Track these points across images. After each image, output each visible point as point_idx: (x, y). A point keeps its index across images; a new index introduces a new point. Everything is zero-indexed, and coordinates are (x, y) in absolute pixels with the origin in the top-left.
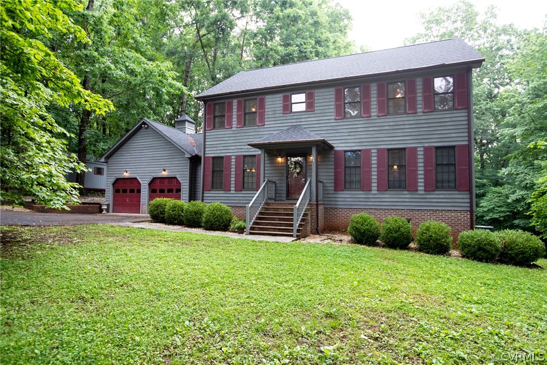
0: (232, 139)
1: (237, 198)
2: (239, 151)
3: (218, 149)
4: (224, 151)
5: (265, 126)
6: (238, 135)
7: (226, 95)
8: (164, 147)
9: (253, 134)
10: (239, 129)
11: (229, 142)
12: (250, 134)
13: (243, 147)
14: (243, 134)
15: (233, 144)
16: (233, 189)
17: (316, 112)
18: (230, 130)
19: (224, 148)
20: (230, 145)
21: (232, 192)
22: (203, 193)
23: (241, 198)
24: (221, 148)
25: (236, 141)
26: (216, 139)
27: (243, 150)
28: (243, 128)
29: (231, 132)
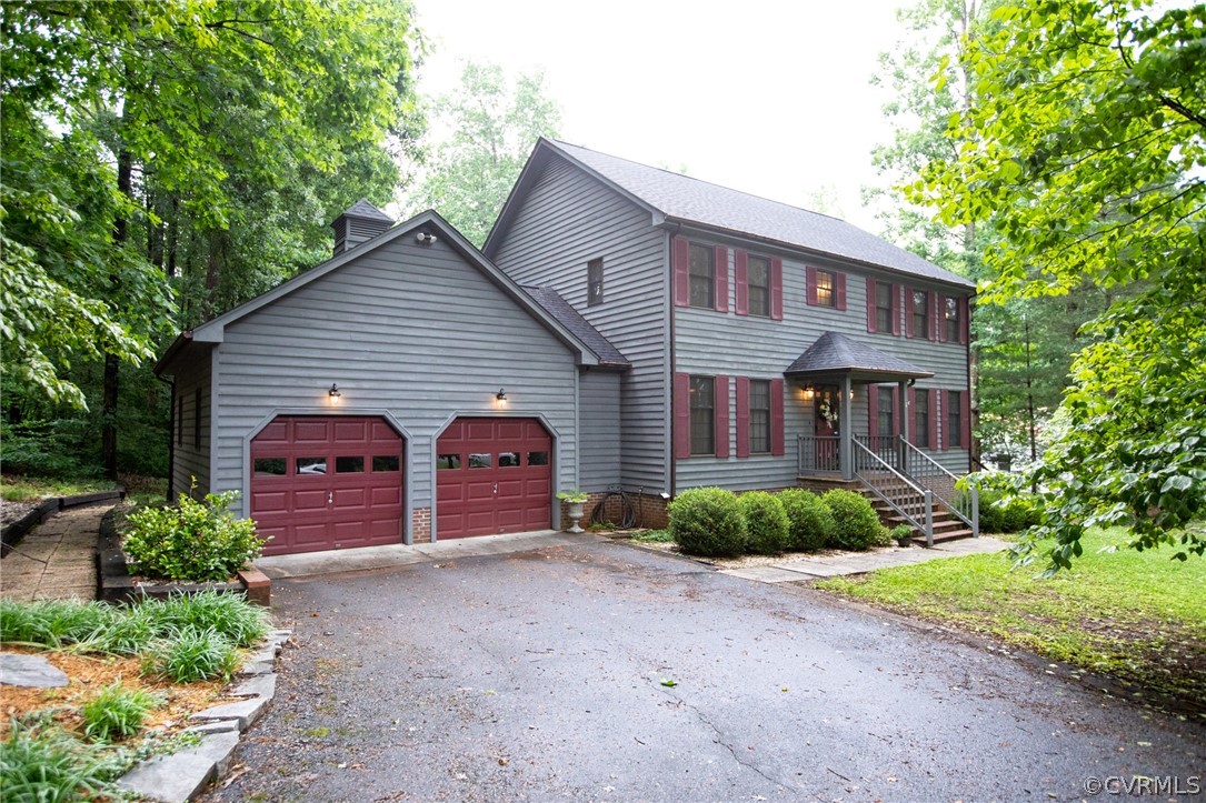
0: (728, 337)
1: (741, 474)
2: (741, 367)
3: (701, 356)
4: (713, 365)
5: (784, 323)
6: (740, 331)
7: (716, 230)
8: (494, 321)
9: (764, 334)
10: (739, 318)
11: (722, 343)
12: (759, 333)
13: (748, 360)
14: (747, 332)
15: (730, 351)
16: (733, 452)
17: (848, 313)
18: (723, 315)
19: (714, 357)
20: (725, 351)
21: (732, 460)
22: (673, 466)
23: (748, 474)
24: (708, 356)
25: (735, 345)
26: (696, 333)
27: (748, 367)
28: (748, 319)
29: (725, 322)
